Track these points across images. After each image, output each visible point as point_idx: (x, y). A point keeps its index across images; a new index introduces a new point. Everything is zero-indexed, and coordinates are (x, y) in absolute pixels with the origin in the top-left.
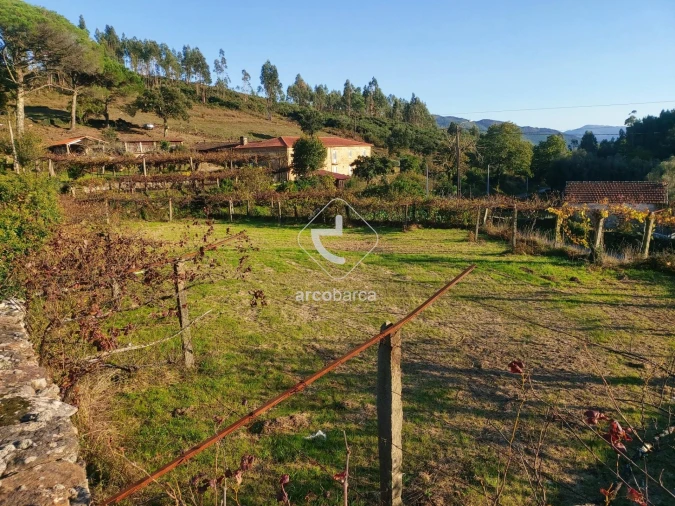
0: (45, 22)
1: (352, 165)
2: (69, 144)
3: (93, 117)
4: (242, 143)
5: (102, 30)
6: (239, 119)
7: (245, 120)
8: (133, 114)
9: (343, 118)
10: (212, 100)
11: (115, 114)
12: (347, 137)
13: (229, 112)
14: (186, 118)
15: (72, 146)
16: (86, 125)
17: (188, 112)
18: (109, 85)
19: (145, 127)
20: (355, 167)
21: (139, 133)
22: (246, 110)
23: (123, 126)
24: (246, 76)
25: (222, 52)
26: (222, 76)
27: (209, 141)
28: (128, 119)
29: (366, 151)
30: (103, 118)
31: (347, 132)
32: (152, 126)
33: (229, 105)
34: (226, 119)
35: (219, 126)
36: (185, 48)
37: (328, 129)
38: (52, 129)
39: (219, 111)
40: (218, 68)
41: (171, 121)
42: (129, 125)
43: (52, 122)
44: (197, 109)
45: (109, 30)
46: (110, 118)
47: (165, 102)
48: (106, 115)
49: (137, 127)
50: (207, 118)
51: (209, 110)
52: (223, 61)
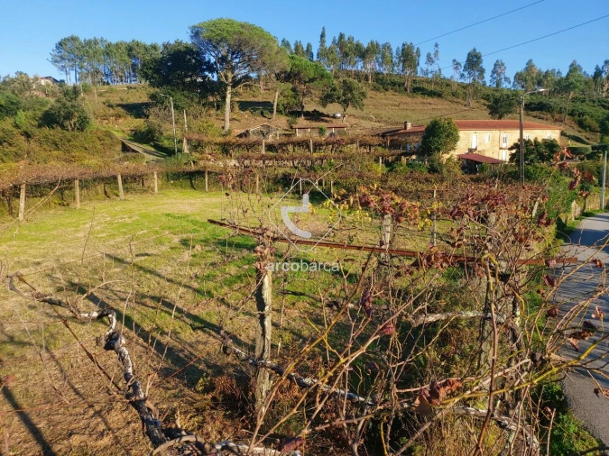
0: (241, 33)
1: (511, 149)
2: (252, 130)
4: (405, 128)
6: (434, 107)
8: (324, 106)
9: (554, 101)
10: (416, 90)
11: (309, 108)
12: (556, 120)
13: (430, 100)
16: (287, 115)
17: (364, 101)
19: (334, 117)
20: (514, 151)
21: (326, 121)
22: (450, 98)
23: (315, 116)
24: (457, 65)
25: (436, 45)
26: (434, 68)
28: (321, 109)
30: (299, 109)
31: (557, 116)
32: (339, 115)
33: (432, 94)
34: (421, 107)
36: (404, 45)
37: (535, 113)
39: (419, 98)
40: (430, 60)
41: (350, 110)
42: (322, 114)
43: (262, 114)
45: (342, 36)
46: (305, 109)
48: (303, 107)
49: (328, 116)
50: (402, 106)
51: (409, 100)
52: (436, 53)
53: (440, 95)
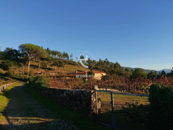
0: (37, 48)
2: (38, 73)
3: (43, 67)
4: (76, 72)
5: (46, 49)
7: (76, 68)
8: (52, 66)
9: (99, 67)
10: (69, 63)
11: (48, 67)
12: (100, 71)
13: (73, 66)
14: (63, 67)
15: (39, 73)
16: (42, 69)
17: (64, 66)
18: (48, 60)
19: (54, 69)
20: (101, 78)
21: (53, 70)
22: (77, 66)
23: (49, 69)
24: (77, 58)
25: (72, 53)
26: (72, 58)
27: (68, 72)
29: (104, 74)
30: (45, 67)
32: (56, 69)
33: (73, 64)
34: (72, 67)
35: (70, 69)
36: (64, 52)
38: (34, 69)
39: (71, 66)
40: (71, 56)
42: (51, 69)
43: (35, 68)
44: (66, 65)
45: (48, 49)
46: (47, 67)
47: (59, 64)
48: (46, 67)
49: (53, 69)
50: (68, 67)
51: (68, 66)
52: (72, 55)
53: (75, 65)
